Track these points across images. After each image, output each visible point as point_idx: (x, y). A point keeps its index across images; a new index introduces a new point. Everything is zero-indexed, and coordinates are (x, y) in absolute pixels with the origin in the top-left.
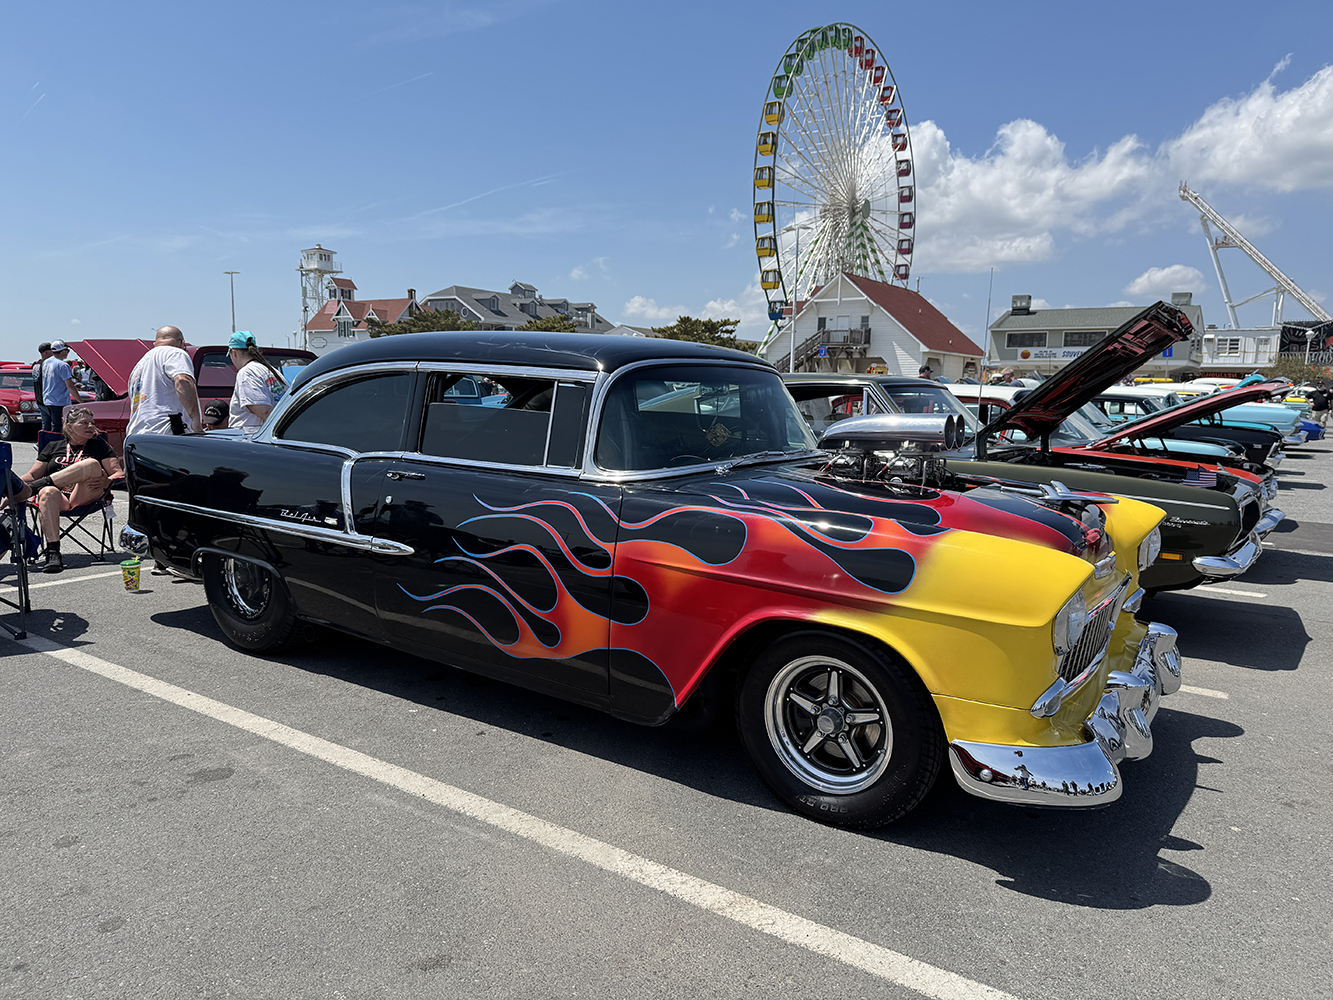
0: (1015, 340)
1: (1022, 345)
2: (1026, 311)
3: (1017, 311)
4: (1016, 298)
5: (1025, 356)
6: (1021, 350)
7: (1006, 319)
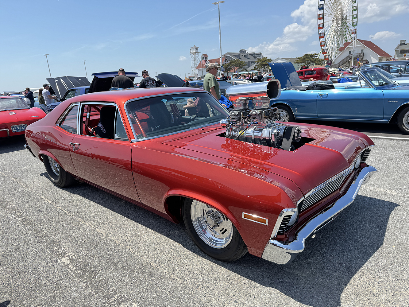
0: (402, 52)
1: (404, 53)
2: (404, 44)
3: (401, 44)
4: (401, 41)
5: (405, 56)
6: (404, 54)
7: (399, 46)
